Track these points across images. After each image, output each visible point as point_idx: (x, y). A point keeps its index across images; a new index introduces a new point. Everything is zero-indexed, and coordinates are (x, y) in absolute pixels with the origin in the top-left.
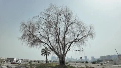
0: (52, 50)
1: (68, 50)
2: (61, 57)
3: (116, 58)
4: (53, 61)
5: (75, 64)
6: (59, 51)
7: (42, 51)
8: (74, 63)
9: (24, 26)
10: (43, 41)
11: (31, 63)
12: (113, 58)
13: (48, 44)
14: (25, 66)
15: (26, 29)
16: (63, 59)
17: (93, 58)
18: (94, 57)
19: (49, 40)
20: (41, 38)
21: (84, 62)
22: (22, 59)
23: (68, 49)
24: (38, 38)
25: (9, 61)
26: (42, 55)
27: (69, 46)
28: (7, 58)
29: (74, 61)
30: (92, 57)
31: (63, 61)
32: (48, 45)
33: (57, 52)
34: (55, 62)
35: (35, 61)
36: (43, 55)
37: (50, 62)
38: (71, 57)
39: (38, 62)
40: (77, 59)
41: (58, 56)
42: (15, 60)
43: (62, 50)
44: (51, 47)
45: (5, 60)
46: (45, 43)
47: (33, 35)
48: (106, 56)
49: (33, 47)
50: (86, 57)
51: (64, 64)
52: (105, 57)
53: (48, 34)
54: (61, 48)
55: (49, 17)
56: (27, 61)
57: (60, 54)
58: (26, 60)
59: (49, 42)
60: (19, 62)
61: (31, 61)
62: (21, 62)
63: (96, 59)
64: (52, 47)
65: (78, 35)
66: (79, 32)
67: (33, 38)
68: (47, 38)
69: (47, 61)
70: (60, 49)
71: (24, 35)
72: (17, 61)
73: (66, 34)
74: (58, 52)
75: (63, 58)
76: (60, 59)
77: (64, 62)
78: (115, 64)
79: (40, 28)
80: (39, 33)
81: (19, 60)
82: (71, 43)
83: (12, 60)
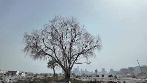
1: (74, 63)
2: (66, 70)
4: (63, 75)
7: (49, 63)
8: (88, 76)
9: (28, 37)
10: (47, 53)
11: (36, 77)
13: (53, 56)
14: (28, 80)
15: (29, 40)
17: (112, 70)
19: (54, 52)
20: (46, 50)
22: (26, 72)
23: (75, 61)
24: (43, 50)
25: (11, 74)
27: (76, 59)
28: (7, 71)
31: (68, 74)
35: (41, 75)
37: (59, 76)
38: (86, 70)
39: (45, 76)
41: (63, 69)
42: (17, 73)
43: (68, 63)
45: (5, 74)
46: (50, 55)
47: (37, 47)
48: (127, 68)
49: (37, 59)
50: (103, 69)
53: (53, 45)
54: (67, 60)
55: (54, 29)
56: (32, 75)
58: (31, 73)
59: (55, 53)
60: (22, 75)
61: (37, 75)
62: (25, 76)
64: (58, 59)
65: (86, 46)
66: (87, 42)
67: (37, 50)
69: (55, 75)
71: (27, 47)
72: (20, 74)
80: (44, 44)
81: (22, 74)
82: (79, 55)
83: (13, 73)
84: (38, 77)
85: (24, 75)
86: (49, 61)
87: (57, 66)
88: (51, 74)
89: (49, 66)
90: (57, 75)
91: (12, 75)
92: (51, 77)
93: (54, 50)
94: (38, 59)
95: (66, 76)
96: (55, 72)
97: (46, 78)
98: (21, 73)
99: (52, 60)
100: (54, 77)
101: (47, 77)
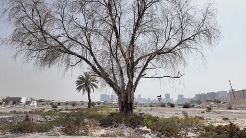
0: (100, 74)
1: (140, 76)
2: (123, 93)
3: (225, 97)
4: (104, 103)
5: (151, 110)
6: (118, 79)
7: (78, 82)
8: (146, 106)
11: (56, 107)
12: (220, 97)
16: (129, 98)
17: (181, 96)
18: (183, 95)
19: (90, 50)
21: (166, 105)
25: (11, 102)
26: (78, 90)
27: (145, 67)
28: (6, 97)
29: (144, 102)
30: (179, 96)
31: (129, 102)
32: (87, 62)
33: (113, 80)
34: (107, 104)
35: (66, 104)
36: (82, 90)
37: (97, 105)
39: (73, 106)
40: (149, 99)
41: (115, 90)
42: (23, 101)
44: (98, 69)
45: (2, 102)
46: (82, 58)
48: (206, 94)
50: (167, 96)
51: (132, 111)
52: (204, 95)
53: (88, 35)
56: (51, 104)
57: (119, 85)
58: (49, 101)
59: (92, 54)
60: (31, 104)
61: (59, 103)
62: (37, 105)
63: (187, 99)
64: (99, 67)
65: (169, 39)
66: (169, 30)
68: (86, 45)
69: (90, 104)
70: (121, 72)
72: (28, 103)
73: (137, 35)
74: (116, 80)
75: (129, 95)
76: (120, 98)
77: (131, 104)
78: (230, 108)
79: (67, 19)
80: (65, 32)
81: (31, 102)
82: (150, 59)
83: (16, 101)
84: (59, 107)
85: (35, 104)
86: (80, 78)
87: (94, 88)
88: (82, 103)
89: (79, 88)
90: (93, 104)
91: (14, 103)
92: (83, 107)
93: (90, 46)
94: (49, 67)
95: (122, 107)
96: (91, 98)
97: (74, 110)
98: (30, 100)
99: (85, 77)
100: (89, 107)
101: (76, 107)
